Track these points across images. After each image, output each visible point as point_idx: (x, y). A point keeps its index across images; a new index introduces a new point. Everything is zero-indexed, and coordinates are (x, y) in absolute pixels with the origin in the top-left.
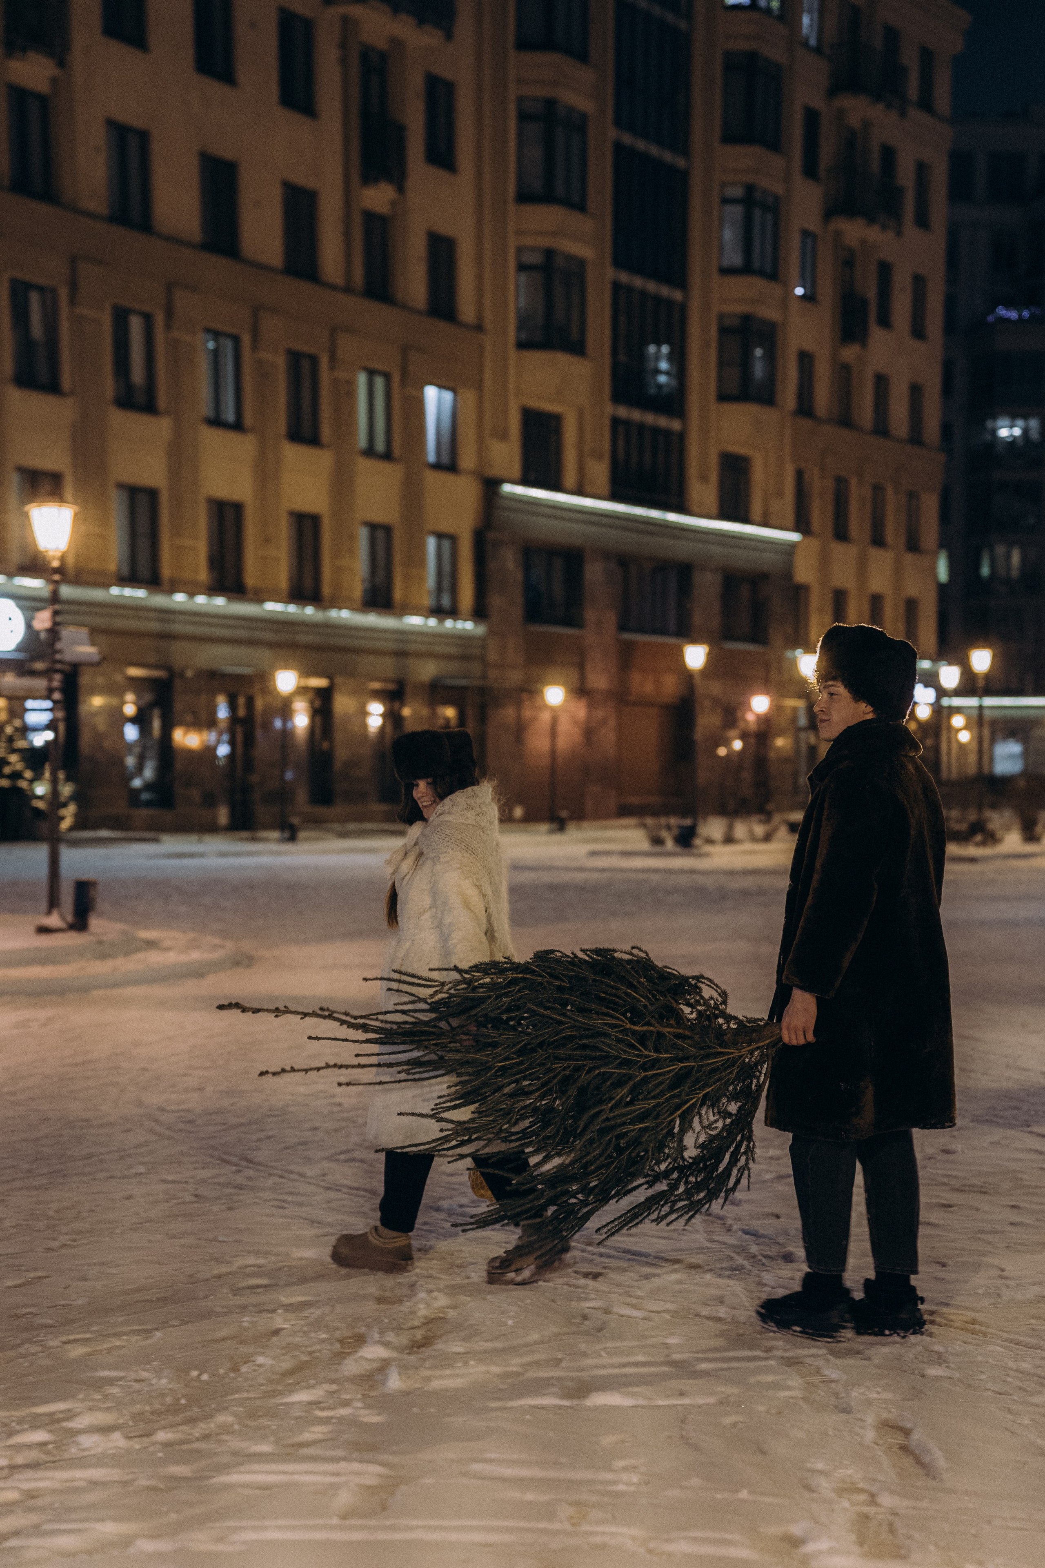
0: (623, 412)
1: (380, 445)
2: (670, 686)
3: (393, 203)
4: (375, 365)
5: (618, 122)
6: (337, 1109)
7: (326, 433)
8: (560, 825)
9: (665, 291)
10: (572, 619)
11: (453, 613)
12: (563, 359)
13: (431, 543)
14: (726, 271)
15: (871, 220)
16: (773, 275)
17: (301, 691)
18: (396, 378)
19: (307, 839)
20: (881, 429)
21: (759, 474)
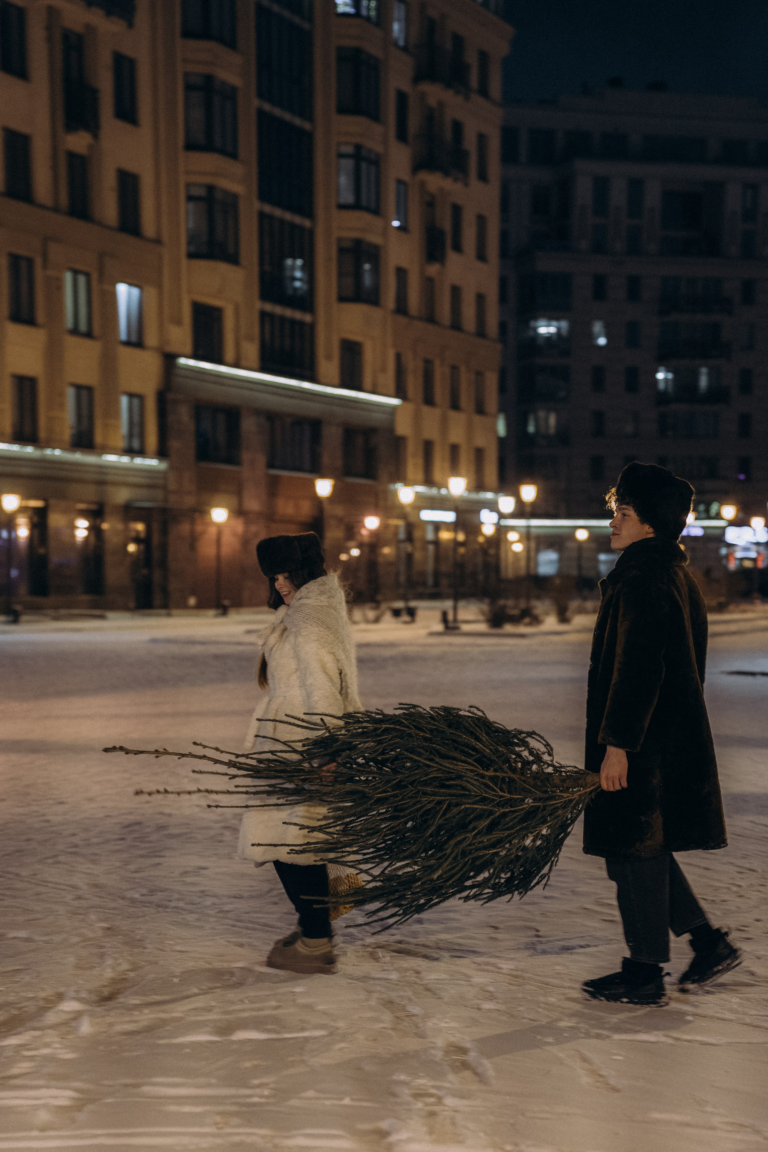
0: (268, 307)
1: (83, 327)
2: (306, 509)
3: (91, 147)
4: (78, 267)
5: (260, 95)
6: (47, 824)
7: (41, 316)
8: (224, 610)
9: (297, 220)
10: (233, 459)
11: (141, 452)
12: (223, 268)
13: (124, 401)
14: (342, 207)
15: (446, 173)
16: (376, 211)
17: (22, 510)
18: (95, 276)
19: (28, 622)
20: (456, 326)
21: (369, 356)
